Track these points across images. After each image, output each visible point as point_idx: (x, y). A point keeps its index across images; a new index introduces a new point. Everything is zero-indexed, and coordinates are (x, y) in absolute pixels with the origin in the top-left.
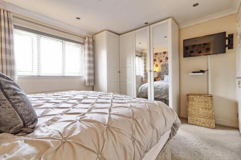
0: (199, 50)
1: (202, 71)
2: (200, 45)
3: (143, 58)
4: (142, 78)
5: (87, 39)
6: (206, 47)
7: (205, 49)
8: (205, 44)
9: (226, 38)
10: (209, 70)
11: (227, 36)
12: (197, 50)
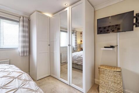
0: (113, 30)
1: (112, 47)
2: (113, 26)
3: (74, 34)
4: (74, 48)
5: (21, 18)
6: (117, 27)
7: (117, 28)
8: (117, 25)
9: (134, 17)
10: (118, 45)
11: (135, 15)
12: (111, 29)
